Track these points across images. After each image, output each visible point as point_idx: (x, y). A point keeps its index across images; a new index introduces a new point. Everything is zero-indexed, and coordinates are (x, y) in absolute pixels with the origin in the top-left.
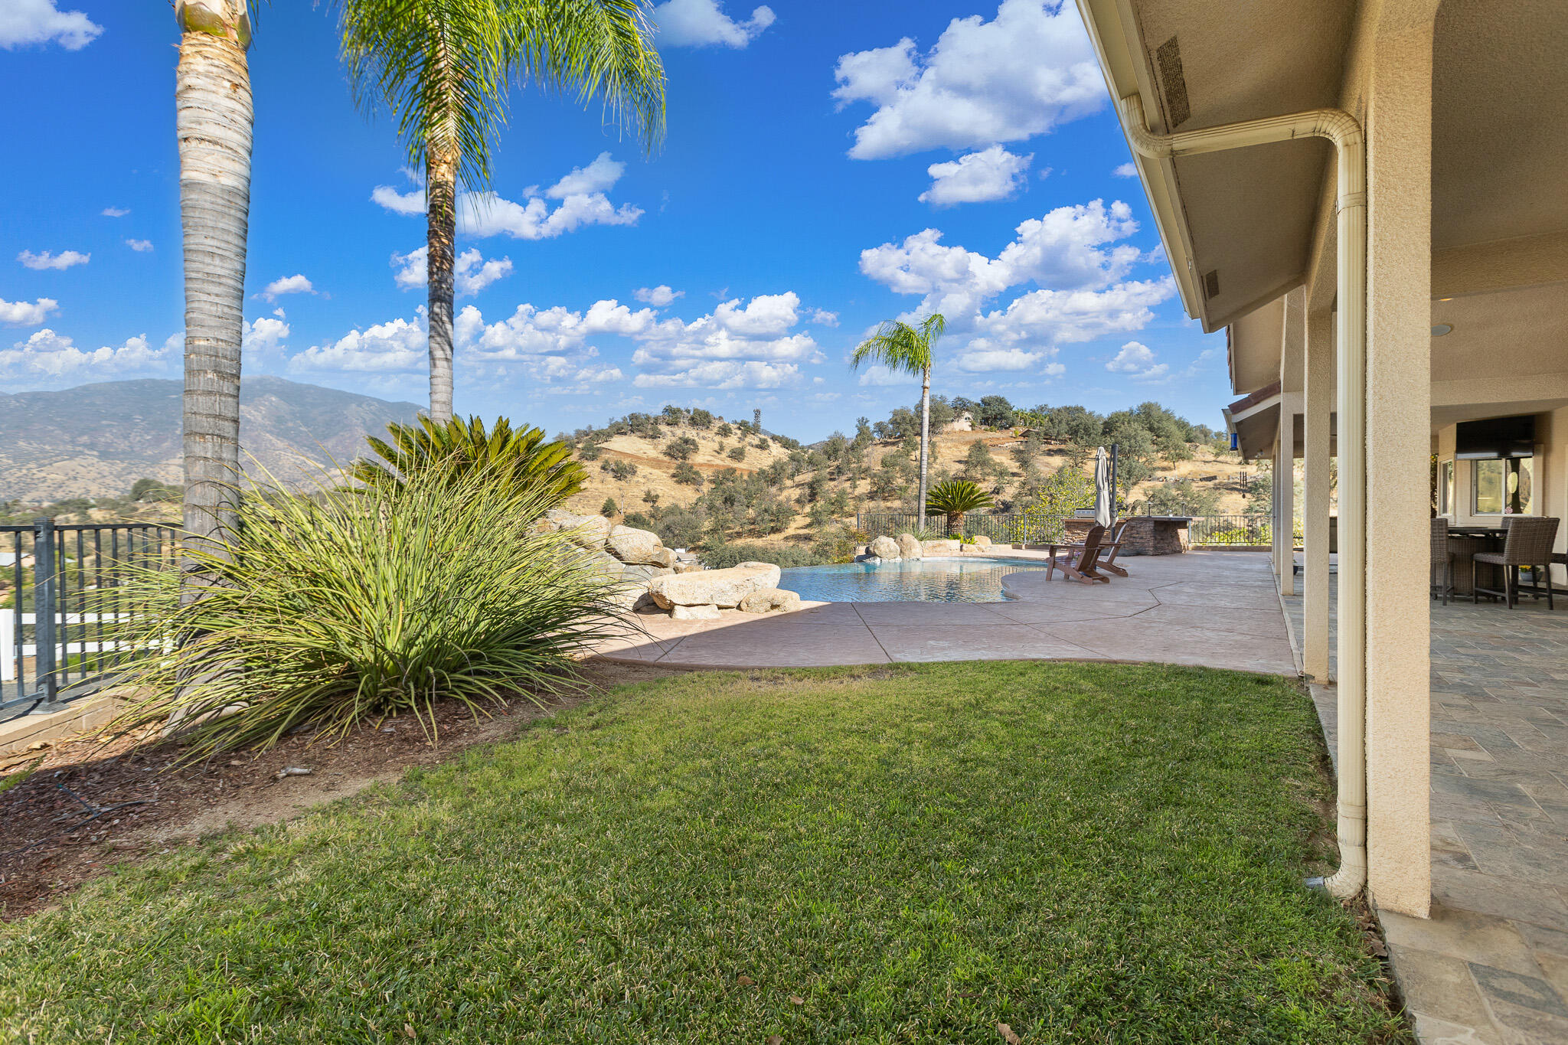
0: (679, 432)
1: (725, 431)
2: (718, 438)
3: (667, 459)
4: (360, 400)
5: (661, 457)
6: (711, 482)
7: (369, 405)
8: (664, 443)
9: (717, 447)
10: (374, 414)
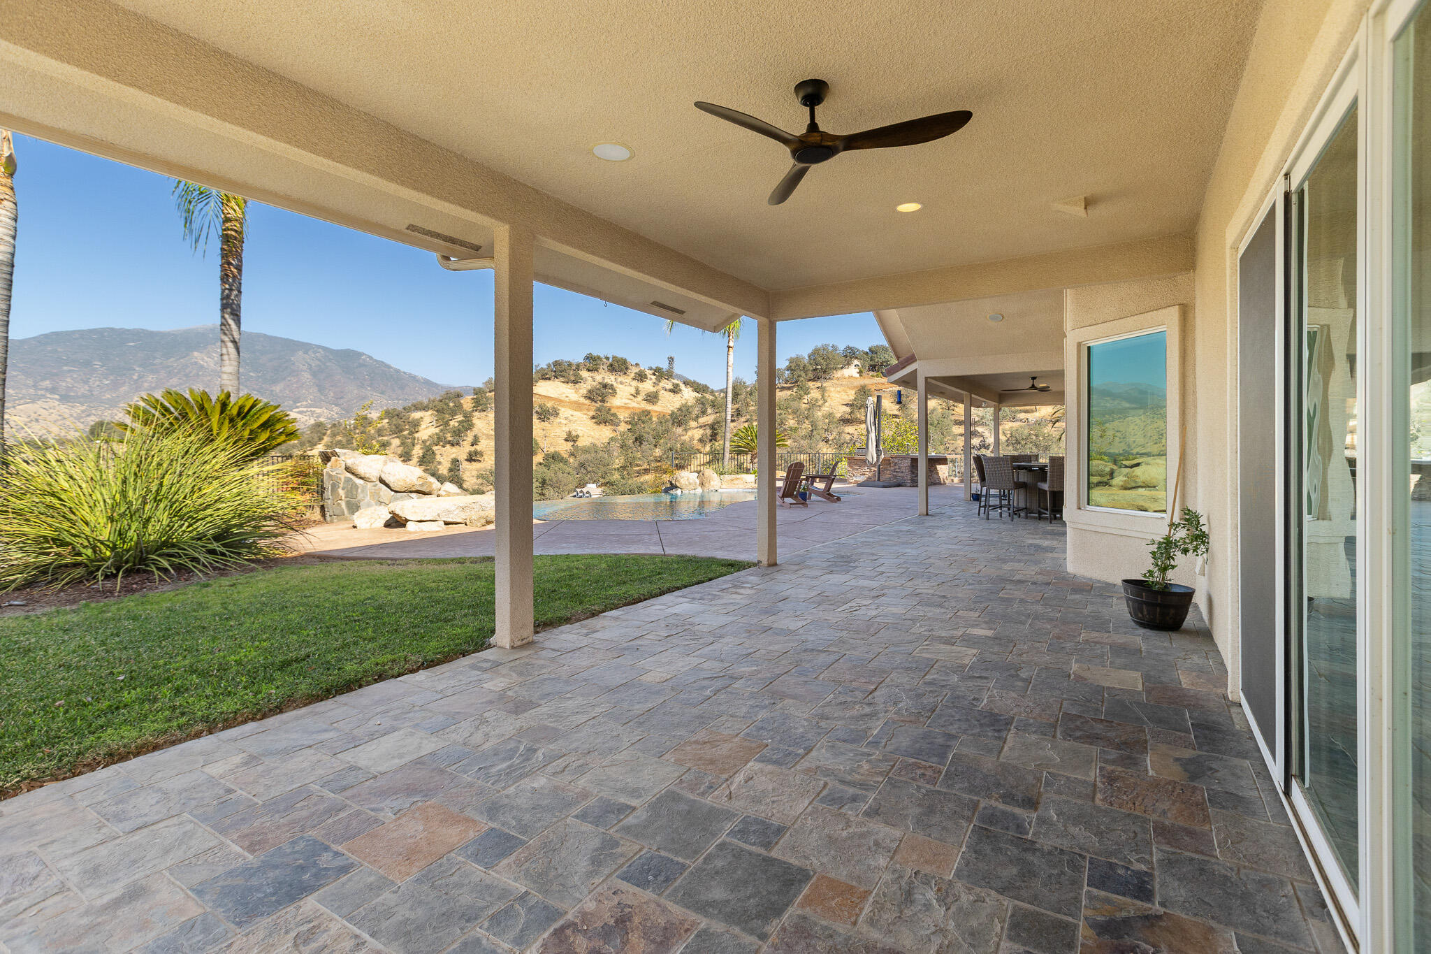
0: (599, 378)
1: (641, 377)
2: (635, 383)
3: (587, 402)
4: (306, 347)
5: (582, 400)
6: (627, 423)
7: (315, 352)
8: (584, 388)
9: (633, 391)
10: (319, 360)
